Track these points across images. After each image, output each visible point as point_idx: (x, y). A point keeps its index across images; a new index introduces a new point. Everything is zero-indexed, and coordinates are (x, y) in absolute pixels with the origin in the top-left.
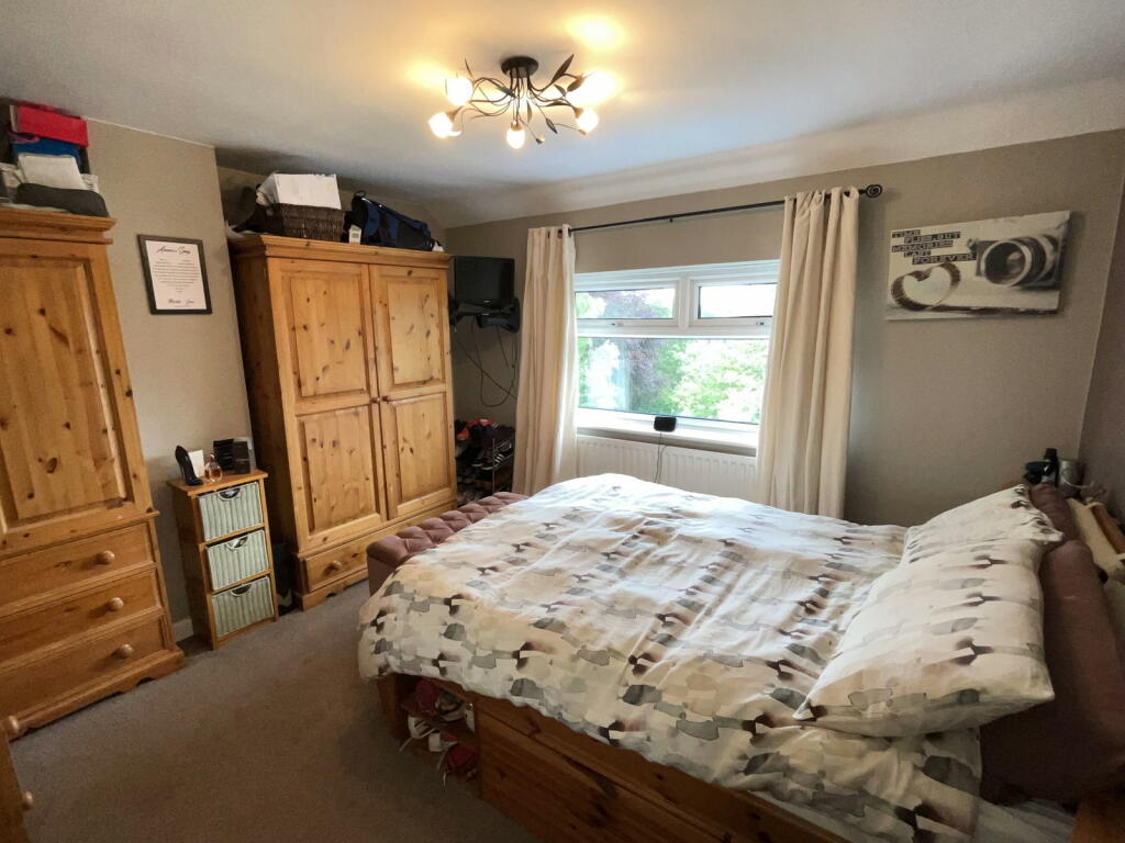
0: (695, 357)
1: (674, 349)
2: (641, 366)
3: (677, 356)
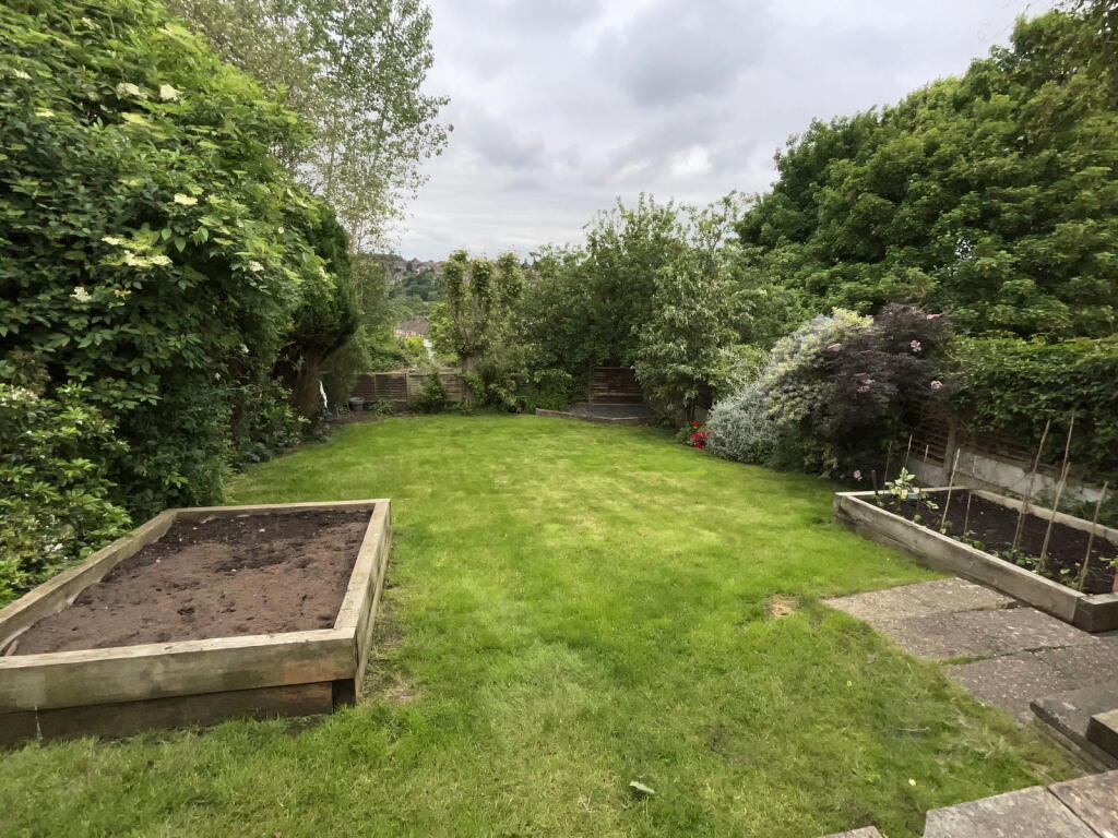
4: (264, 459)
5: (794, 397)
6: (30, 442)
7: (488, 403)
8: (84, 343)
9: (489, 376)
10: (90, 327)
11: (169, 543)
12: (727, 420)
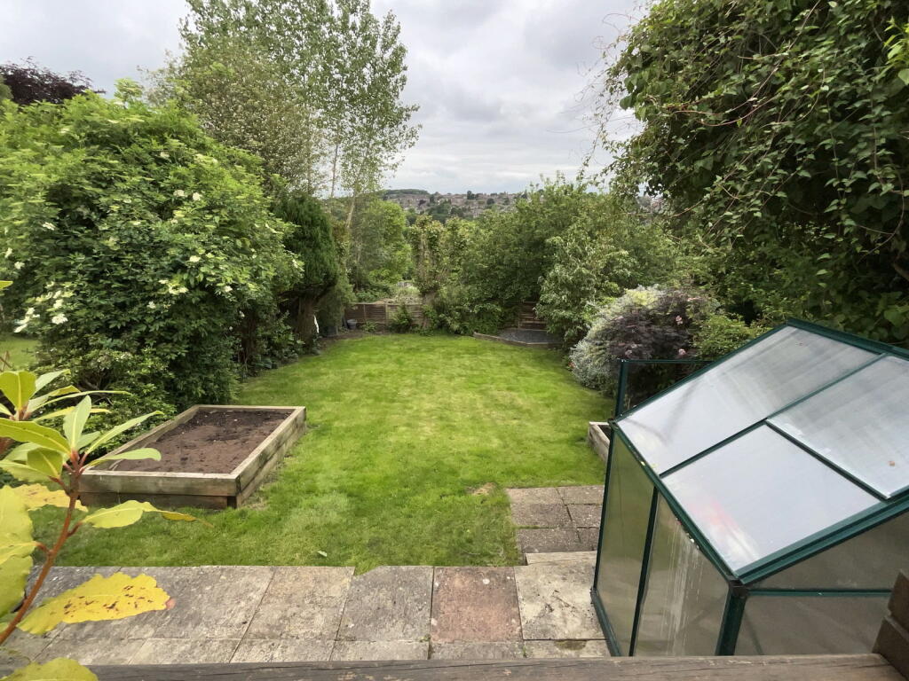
4: (274, 367)
6: (129, 376)
7: (440, 327)
8: (152, 330)
9: (440, 308)
10: (155, 321)
11: (192, 423)
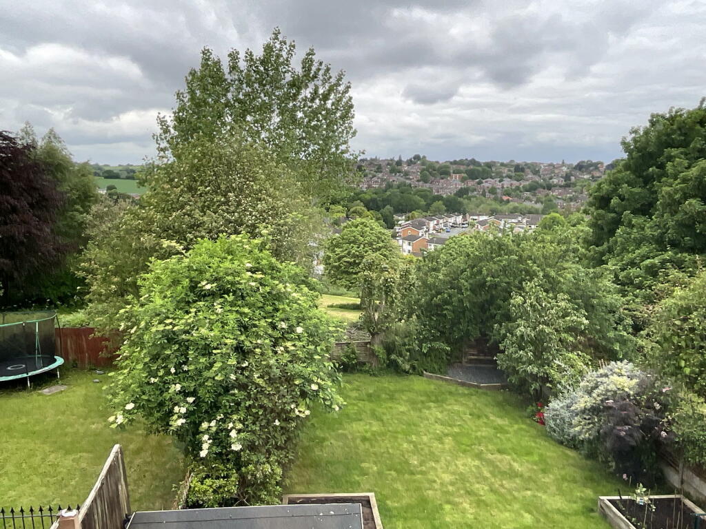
0: (102, 218)
1: (77, 210)
2: (34, 231)
3: (79, 217)
5: (589, 424)
9: (390, 349)
12: (557, 415)
